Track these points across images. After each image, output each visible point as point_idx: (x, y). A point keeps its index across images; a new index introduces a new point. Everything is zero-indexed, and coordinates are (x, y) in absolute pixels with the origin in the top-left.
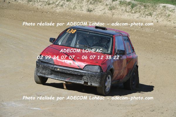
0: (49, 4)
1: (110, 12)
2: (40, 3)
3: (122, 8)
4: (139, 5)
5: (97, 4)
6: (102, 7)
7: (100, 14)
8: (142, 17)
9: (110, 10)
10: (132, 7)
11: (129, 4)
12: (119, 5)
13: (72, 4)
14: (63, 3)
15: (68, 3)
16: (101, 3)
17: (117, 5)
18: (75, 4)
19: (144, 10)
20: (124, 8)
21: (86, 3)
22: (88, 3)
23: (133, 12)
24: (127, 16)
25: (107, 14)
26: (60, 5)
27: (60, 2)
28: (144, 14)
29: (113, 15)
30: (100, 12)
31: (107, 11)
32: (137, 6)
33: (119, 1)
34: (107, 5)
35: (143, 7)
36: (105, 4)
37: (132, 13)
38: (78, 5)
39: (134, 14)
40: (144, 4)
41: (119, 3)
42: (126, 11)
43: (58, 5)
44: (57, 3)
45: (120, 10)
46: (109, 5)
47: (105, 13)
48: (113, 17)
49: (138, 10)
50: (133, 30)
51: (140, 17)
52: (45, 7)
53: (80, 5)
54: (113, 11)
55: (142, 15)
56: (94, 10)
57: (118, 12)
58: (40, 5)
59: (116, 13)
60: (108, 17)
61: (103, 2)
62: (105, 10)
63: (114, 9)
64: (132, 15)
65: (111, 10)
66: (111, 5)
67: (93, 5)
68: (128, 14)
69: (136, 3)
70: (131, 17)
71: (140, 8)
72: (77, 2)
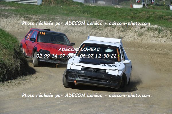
0: (83, 34)
1: (139, 38)
2: (75, 34)
3: (150, 34)
4: (165, 30)
5: (127, 31)
6: (132, 34)
7: (130, 40)
8: (169, 40)
9: (139, 36)
10: (159, 32)
11: (157, 30)
12: (147, 31)
13: (104, 33)
14: (96, 32)
15: (101, 31)
16: (131, 30)
17: (145, 31)
18: (107, 32)
19: (170, 35)
20: (152, 34)
21: (117, 31)
22: (119, 31)
23: (160, 36)
24: (155, 41)
25: (137, 40)
26: (93, 34)
27: (93, 32)
28: (170, 38)
29: (142, 40)
30: (130, 38)
31: (136, 37)
32: (164, 31)
33: (147, 28)
34: (136, 31)
35: (169, 32)
36: (134, 31)
37: (159, 38)
38: (110, 33)
39: (161, 39)
40: (170, 29)
41: (147, 29)
42: (154, 36)
43: (91, 34)
44: (91, 33)
45: (149, 36)
46: (138, 32)
47: (134, 39)
48: (143, 42)
49: (164, 35)
50: (162, 54)
51: (167, 41)
52: (80, 36)
53: (111, 33)
54: (142, 37)
55: (169, 39)
56: (124, 37)
57: (146, 38)
58: (75, 35)
59: (145, 38)
60: (138, 43)
61: (132, 29)
62: (134, 37)
63: (143, 35)
64: (159, 39)
65: (141, 36)
66: (140, 31)
67: (123, 33)
68: (155, 38)
69: (162, 29)
70: (159, 42)
71: (166, 33)
72: (108, 31)
